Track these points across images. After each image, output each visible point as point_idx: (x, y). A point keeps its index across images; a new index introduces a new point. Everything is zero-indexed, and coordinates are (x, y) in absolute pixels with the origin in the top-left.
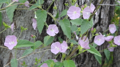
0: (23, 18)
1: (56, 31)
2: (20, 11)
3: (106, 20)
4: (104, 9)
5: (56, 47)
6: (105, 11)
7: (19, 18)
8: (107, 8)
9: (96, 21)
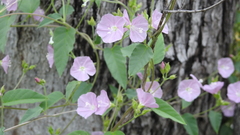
0: (36, 45)
1: (91, 71)
2: (31, 32)
3: (214, 50)
4: (209, 27)
5: (87, 104)
6: (210, 30)
7: (28, 45)
8: (216, 25)
9: (192, 51)
